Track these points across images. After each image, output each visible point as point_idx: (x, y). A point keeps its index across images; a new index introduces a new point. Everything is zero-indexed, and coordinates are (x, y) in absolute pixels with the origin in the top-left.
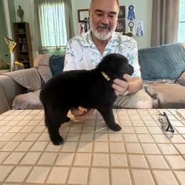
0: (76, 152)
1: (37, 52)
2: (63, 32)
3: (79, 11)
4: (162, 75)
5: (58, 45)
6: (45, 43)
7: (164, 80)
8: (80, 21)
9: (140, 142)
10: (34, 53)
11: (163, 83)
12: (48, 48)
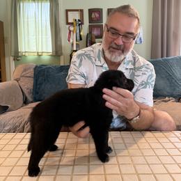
0: (89, 175)
1: (12, 58)
2: (46, 35)
3: (67, 11)
4: (165, 93)
5: (40, 51)
6: (23, 48)
7: (167, 98)
8: (68, 23)
9: (148, 164)
10: (7, 59)
11: (166, 101)
12: (27, 54)
